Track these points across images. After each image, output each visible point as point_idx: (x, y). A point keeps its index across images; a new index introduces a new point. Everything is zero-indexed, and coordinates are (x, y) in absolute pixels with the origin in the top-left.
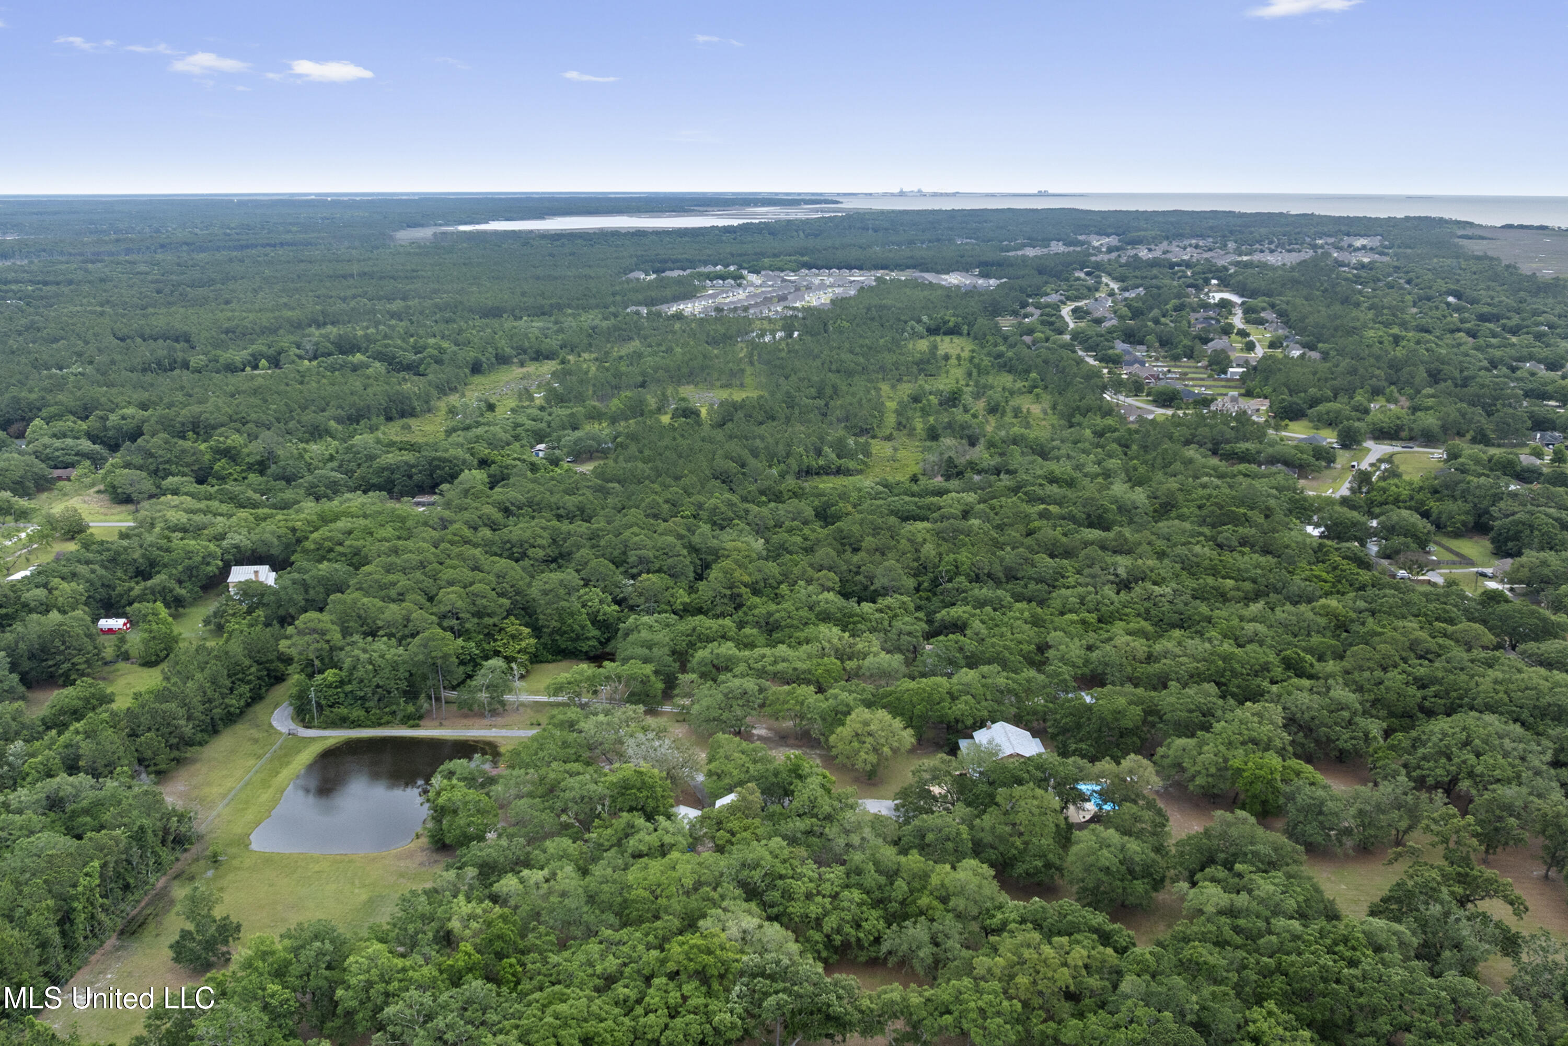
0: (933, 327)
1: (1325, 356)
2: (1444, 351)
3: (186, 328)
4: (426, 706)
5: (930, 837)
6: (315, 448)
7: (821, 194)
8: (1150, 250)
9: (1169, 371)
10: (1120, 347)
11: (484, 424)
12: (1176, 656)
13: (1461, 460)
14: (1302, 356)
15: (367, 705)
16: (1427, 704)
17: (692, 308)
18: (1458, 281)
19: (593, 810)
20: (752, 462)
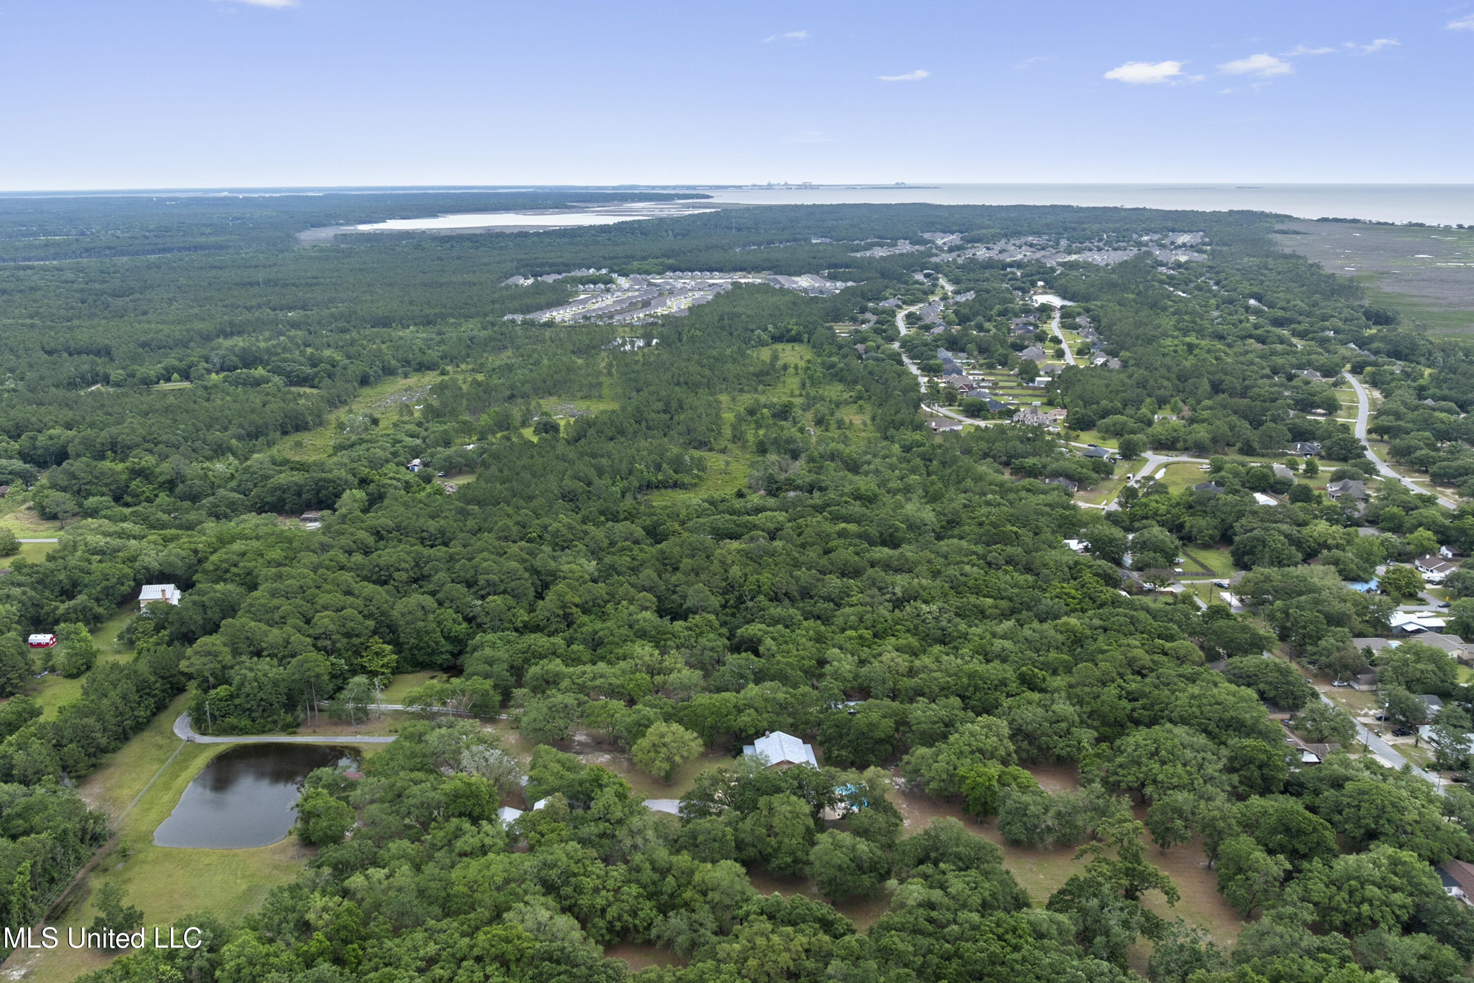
0: (777, 335)
1: (1125, 364)
2: (1229, 360)
3: (107, 342)
4: (302, 716)
5: (701, 838)
6: (219, 466)
7: (694, 188)
8: (988, 249)
9: (983, 380)
10: (944, 354)
11: (367, 441)
12: (932, 671)
13: (1223, 473)
14: (1105, 364)
15: (253, 715)
16: (1135, 715)
17: (562, 315)
18: (1262, 282)
19: (431, 813)
20: (597, 481)
